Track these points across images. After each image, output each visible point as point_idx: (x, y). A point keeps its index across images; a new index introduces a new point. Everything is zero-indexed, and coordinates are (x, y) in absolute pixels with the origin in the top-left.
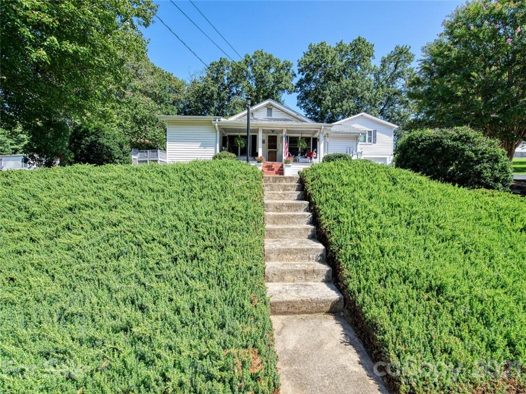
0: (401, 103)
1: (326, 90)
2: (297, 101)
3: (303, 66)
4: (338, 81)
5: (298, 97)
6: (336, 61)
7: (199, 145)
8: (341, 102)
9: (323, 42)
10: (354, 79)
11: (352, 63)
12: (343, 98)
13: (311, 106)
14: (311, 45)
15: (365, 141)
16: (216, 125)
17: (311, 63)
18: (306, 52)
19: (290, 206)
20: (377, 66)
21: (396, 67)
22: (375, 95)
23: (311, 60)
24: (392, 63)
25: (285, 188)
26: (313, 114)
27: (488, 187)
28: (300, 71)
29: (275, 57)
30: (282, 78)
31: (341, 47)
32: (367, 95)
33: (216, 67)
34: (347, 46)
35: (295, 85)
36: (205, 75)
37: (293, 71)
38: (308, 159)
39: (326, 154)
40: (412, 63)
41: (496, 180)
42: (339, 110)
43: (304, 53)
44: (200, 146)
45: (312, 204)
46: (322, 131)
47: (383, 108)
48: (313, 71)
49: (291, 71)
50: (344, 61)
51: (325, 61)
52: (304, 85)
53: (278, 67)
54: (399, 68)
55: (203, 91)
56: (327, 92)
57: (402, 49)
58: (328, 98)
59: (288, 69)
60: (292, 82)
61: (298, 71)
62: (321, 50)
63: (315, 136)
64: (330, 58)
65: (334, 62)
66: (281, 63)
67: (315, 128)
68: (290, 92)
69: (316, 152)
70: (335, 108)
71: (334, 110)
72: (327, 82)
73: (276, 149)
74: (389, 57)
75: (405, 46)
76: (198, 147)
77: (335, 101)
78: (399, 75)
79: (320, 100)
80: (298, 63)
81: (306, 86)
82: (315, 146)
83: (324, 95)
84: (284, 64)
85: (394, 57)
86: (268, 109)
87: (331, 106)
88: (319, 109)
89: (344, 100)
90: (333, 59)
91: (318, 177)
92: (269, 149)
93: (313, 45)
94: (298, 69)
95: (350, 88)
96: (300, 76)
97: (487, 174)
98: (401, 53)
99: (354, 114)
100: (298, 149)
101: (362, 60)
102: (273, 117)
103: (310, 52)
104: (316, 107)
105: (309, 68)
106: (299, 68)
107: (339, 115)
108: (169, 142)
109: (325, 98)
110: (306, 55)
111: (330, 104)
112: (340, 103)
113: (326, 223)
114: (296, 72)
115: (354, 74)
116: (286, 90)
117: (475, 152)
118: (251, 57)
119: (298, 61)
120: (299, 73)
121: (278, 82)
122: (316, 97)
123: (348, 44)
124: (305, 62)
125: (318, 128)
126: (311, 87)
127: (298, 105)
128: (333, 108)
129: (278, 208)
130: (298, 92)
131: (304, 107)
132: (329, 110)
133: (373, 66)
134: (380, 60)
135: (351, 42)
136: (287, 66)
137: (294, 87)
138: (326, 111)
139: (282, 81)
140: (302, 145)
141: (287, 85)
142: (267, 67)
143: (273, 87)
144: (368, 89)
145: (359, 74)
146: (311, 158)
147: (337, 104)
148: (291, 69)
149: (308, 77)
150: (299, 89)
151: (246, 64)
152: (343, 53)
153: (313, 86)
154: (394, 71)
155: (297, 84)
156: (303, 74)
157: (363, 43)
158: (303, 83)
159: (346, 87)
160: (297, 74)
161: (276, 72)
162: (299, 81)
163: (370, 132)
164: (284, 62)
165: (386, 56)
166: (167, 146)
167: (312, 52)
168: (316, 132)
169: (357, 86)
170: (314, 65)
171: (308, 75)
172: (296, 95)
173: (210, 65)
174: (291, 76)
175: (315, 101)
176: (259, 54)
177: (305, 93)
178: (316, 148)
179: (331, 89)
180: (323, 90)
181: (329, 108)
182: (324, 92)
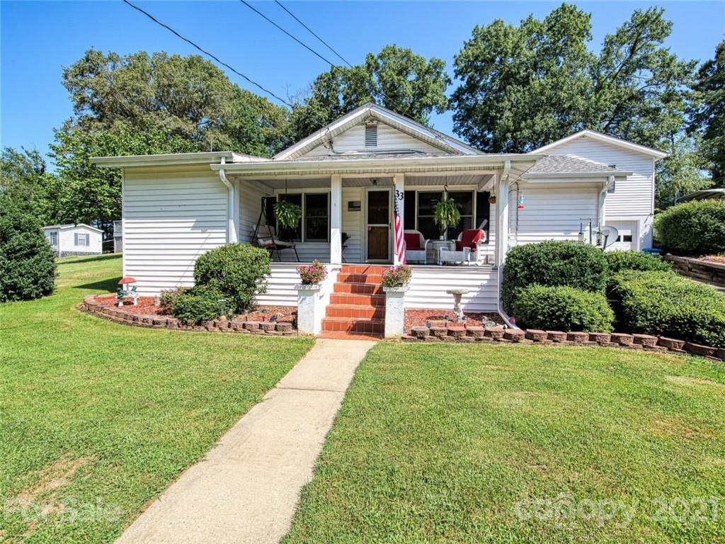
0: (645, 112)
1: (502, 101)
2: (453, 123)
3: (463, 65)
4: (525, 83)
5: (455, 118)
6: (522, 49)
7: (192, 225)
8: (532, 119)
9: (497, 19)
10: (555, 76)
11: (550, 52)
13: (476, 130)
14: (476, 30)
16: (222, 173)
17: (476, 58)
18: (468, 42)
20: (594, 54)
21: (633, 51)
22: (596, 103)
23: (476, 53)
24: (626, 45)
26: (481, 145)
28: (458, 73)
29: (414, 53)
30: (428, 86)
31: (530, 26)
32: (581, 102)
33: (325, 81)
34: (541, 22)
35: (449, 97)
36: (311, 96)
37: (445, 74)
38: (465, 253)
40: (665, 39)
42: (526, 133)
43: (464, 42)
44: (193, 228)
46: (504, 176)
48: (481, 71)
49: (442, 75)
50: (535, 50)
51: (502, 50)
52: (464, 97)
53: (421, 70)
54: (639, 52)
55: (305, 120)
56: (506, 104)
57: (646, 16)
58: (507, 114)
59: (438, 72)
60: (445, 94)
61: (454, 74)
62: (494, 33)
63: (484, 189)
64: (511, 46)
65: (518, 51)
66: (427, 63)
67: (485, 169)
68: (441, 110)
69: (487, 228)
70: (520, 130)
71: (519, 133)
72: (505, 88)
73: (387, 223)
74: (620, 34)
75: (652, 11)
76: (189, 230)
77: (520, 117)
78: (639, 64)
79: (493, 119)
80: (454, 60)
81: (467, 98)
82: (484, 214)
83: (501, 111)
84: (431, 64)
85: (630, 33)
86: (368, 127)
87: (512, 128)
88: (490, 136)
89: (536, 115)
90: (516, 46)
92: (369, 223)
93: (480, 27)
94: (455, 71)
95: (548, 92)
96: (459, 83)
98: (643, 23)
99: (555, 139)
101: (569, 43)
102: (379, 147)
103: (475, 40)
104: (486, 132)
105: (472, 66)
106: (456, 68)
107: (525, 144)
108: (127, 218)
109: (502, 115)
110: (468, 45)
111: (511, 123)
112: (529, 121)
114: (452, 75)
115: (555, 69)
116: (434, 107)
118: (376, 57)
119: (455, 57)
120: (456, 76)
121: (421, 94)
122: (486, 115)
124: (467, 57)
125: (493, 168)
126: (477, 100)
127: (455, 131)
128: (515, 131)
130: (455, 109)
131: (465, 133)
132: (509, 135)
133: (588, 54)
134: (603, 42)
135: (549, 15)
136: (435, 68)
137: (447, 101)
138: (504, 136)
139: (427, 92)
141: (435, 98)
142: (402, 71)
143: (412, 104)
144: (582, 92)
145: (565, 68)
146: (473, 247)
147: (524, 122)
148: (443, 71)
149: (472, 82)
150: (456, 104)
151: (368, 69)
152: (534, 35)
153: (480, 98)
154: (629, 59)
155: (454, 95)
156: (462, 79)
157: (571, 12)
158: (464, 94)
159: (541, 92)
160: (452, 79)
161: (417, 80)
162: (457, 92)
164: (431, 61)
165: (614, 33)
166: (123, 228)
167: (479, 40)
168: (486, 178)
169: (562, 90)
170: (482, 61)
171: (471, 78)
172: (450, 114)
173: (318, 79)
174: (443, 83)
175: (484, 122)
176: (390, 52)
177: (467, 110)
178: (488, 217)
179: (512, 99)
180: (498, 102)
181: (509, 131)
182: (500, 105)
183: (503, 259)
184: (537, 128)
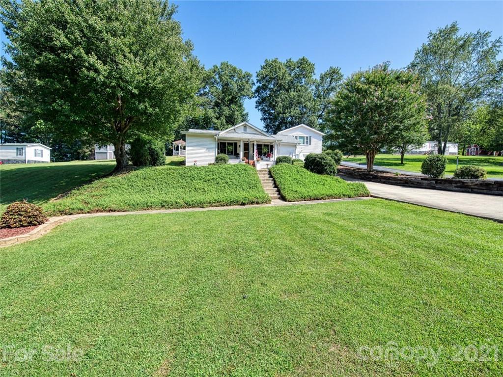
1: (278, 98)
2: (255, 104)
3: (260, 78)
4: (287, 90)
5: (257, 102)
7: (205, 149)
9: (276, 59)
10: (299, 91)
12: (291, 105)
13: (266, 109)
14: (266, 60)
15: (304, 144)
18: (263, 66)
19: (267, 180)
20: (317, 80)
21: (331, 82)
23: (267, 73)
24: (328, 79)
25: (264, 174)
27: (328, 174)
28: (258, 81)
29: (238, 69)
30: (244, 86)
31: (290, 63)
34: (295, 63)
35: (254, 91)
37: (252, 80)
38: (268, 158)
39: (278, 156)
41: (331, 172)
43: (261, 66)
45: (274, 179)
46: (276, 143)
47: (321, 114)
48: (269, 82)
50: (292, 75)
53: (241, 77)
54: (333, 84)
56: (279, 99)
57: (334, 70)
58: (280, 104)
59: (249, 79)
60: (252, 90)
62: (274, 66)
63: (272, 144)
64: (281, 74)
66: (243, 74)
68: (250, 98)
69: (273, 154)
70: (286, 113)
72: (279, 91)
73: (248, 151)
74: (326, 75)
75: (336, 68)
77: (285, 108)
78: (333, 89)
79: (274, 106)
80: (256, 74)
81: (262, 92)
82: (272, 150)
83: (277, 102)
85: (329, 75)
86: (244, 127)
87: (282, 112)
88: (273, 112)
89: (292, 107)
90: (284, 75)
91: (275, 171)
92: (245, 150)
93: (268, 60)
95: (296, 98)
96: (258, 85)
97: (328, 170)
98: (334, 72)
100: (262, 151)
102: (247, 132)
103: (266, 65)
104: (271, 110)
105: (265, 79)
106: (257, 78)
109: (278, 105)
110: (263, 68)
111: (281, 110)
112: (289, 110)
113: (278, 183)
114: (255, 81)
116: (247, 97)
117: (325, 163)
118: (218, 68)
120: (257, 82)
121: (241, 89)
122: (271, 103)
123: (296, 61)
124: (262, 74)
126: (267, 94)
127: (256, 107)
129: (263, 180)
130: (257, 97)
131: (261, 109)
133: (314, 79)
134: (320, 76)
135: (298, 60)
136: (247, 76)
137: (253, 94)
138: (278, 115)
139: (244, 89)
140: (265, 150)
141: (248, 92)
142: (232, 76)
146: (270, 157)
147: (287, 110)
149: (265, 86)
150: (257, 95)
151: (214, 72)
154: (329, 86)
155: (256, 90)
156: (260, 83)
157: (306, 62)
158: (260, 90)
159: (294, 98)
160: (255, 83)
163: (307, 137)
164: (246, 73)
165: (323, 73)
167: (268, 66)
169: (302, 97)
170: (269, 78)
171: (264, 84)
172: (254, 100)
174: (251, 85)
175: (270, 106)
176: (225, 65)
177: (262, 99)
179: (282, 97)
180: (276, 98)
181: (280, 113)
182: (277, 100)
183: (275, 160)
184: (292, 114)
